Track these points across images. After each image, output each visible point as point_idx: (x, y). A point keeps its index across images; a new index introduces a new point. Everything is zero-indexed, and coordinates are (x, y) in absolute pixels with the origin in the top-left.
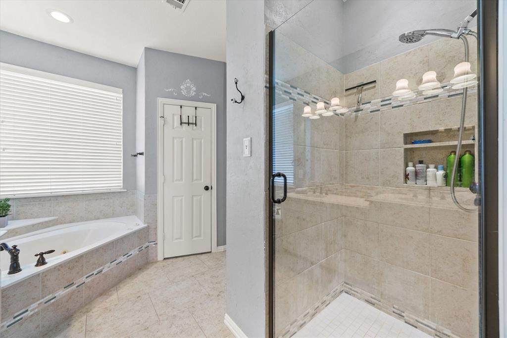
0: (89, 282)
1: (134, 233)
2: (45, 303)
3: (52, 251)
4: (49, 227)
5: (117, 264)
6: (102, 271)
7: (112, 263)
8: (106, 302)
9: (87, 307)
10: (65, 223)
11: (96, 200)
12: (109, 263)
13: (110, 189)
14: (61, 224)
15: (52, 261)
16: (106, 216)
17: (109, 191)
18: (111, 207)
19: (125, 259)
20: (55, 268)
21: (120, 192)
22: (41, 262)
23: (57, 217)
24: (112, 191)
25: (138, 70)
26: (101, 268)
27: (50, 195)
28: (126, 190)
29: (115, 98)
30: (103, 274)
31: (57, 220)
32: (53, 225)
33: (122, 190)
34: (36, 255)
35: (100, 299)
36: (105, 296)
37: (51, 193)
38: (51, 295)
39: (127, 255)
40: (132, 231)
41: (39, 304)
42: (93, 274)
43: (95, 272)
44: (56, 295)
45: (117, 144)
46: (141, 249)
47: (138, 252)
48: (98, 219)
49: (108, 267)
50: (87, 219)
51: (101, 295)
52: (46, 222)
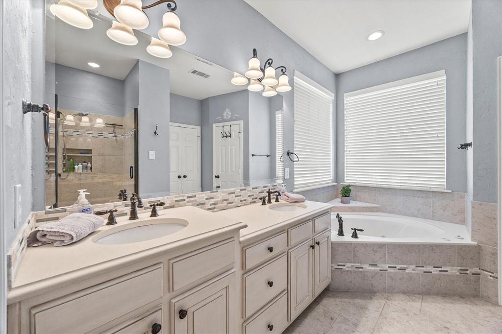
0: (391, 272)
1: (452, 246)
2: (356, 268)
3: (362, 230)
4: (373, 212)
5: (424, 272)
6: (405, 270)
7: (418, 268)
8: (406, 303)
9: (389, 295)
10: (385, 212)
11: (414, 196)
12: (415, 266)
13: (430, 188)
14: (383, 212)
15: (362, 238)
16: (425, 216)
17: (428, 189)
18: (431, 207)
19: (437, 273)
20: (362, 244)
21: (442, 193)
22: (355, 235)
23: (380, 206)
24: (432, 189)
25: (468, 33)
26: (405, 266)
27: (375, 186)
28: (450, 191)
29: (436, 84)
30: (407, 273)
31: (380, 208)
32: (377, 211)
33: (445, 191)
34: (352, 229)
35: (402, 297)
36: (408, 298)
37: (376, 184)
38: (359, 264)
39: (440, 269)
40: (447, 242)
41: (352, 266)
42: (396, 267)
43: (398, 267)
44: (363, 266)
45: (438, 137)
46: (464, 272)
47: (458, 273)
48: (416, 217)
49: (413, 270)
50: (405, 214)
51: (404, 293)
52: (372, 207)
